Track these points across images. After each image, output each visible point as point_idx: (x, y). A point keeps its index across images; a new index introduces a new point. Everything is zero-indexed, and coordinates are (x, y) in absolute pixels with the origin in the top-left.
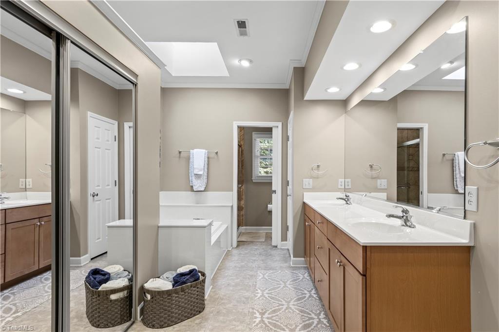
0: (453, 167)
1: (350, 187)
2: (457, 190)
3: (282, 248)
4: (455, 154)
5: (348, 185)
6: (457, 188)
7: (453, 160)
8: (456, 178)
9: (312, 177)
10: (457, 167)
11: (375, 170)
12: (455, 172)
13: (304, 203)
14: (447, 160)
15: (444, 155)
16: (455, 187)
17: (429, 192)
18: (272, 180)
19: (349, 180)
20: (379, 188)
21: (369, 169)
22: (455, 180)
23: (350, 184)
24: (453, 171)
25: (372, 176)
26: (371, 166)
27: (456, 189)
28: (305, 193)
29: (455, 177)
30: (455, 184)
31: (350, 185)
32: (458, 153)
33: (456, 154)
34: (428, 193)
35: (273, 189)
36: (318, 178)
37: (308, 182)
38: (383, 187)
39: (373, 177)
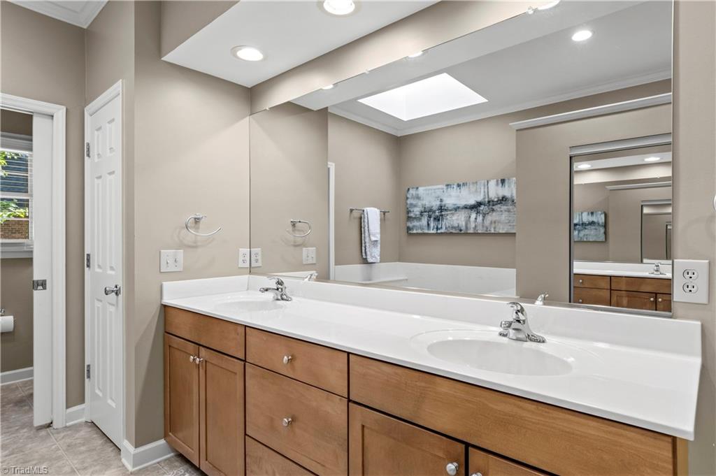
0: (361, 227)
1: (260, 264)
2: (366, 259)
3: (68, 424)
4: (364, 211)
5: (257, 261)
6: (366, 255)
7: (361, 218)
8: (365, 243)
9: (182, 245)
10: (366, 228)
11: (299, 230)
12: (363, 235)
13: (165, 308)
14: (354, 218)
15: (351, 210)
16: (364, 254)
17: (337, 263)
18: (32, 252)
19: (258, 250)
20: (304, 263)
21: (291, 228)
22: (363, 245)
23: (259, 257)
24: (361, 234)
25: (295, 242)
26: (294, 224)
27: (364, 257)
28: (165, 284)
29: (363, 242)
30: (363, 251)
31: (260, 261)
32: (368, 208)
33: (365, 209)
34: (336, 265)
35: (35, 278)
36: (196, 247)
37: (171, 258)
38: (310, 261)
39: (297, 243)
